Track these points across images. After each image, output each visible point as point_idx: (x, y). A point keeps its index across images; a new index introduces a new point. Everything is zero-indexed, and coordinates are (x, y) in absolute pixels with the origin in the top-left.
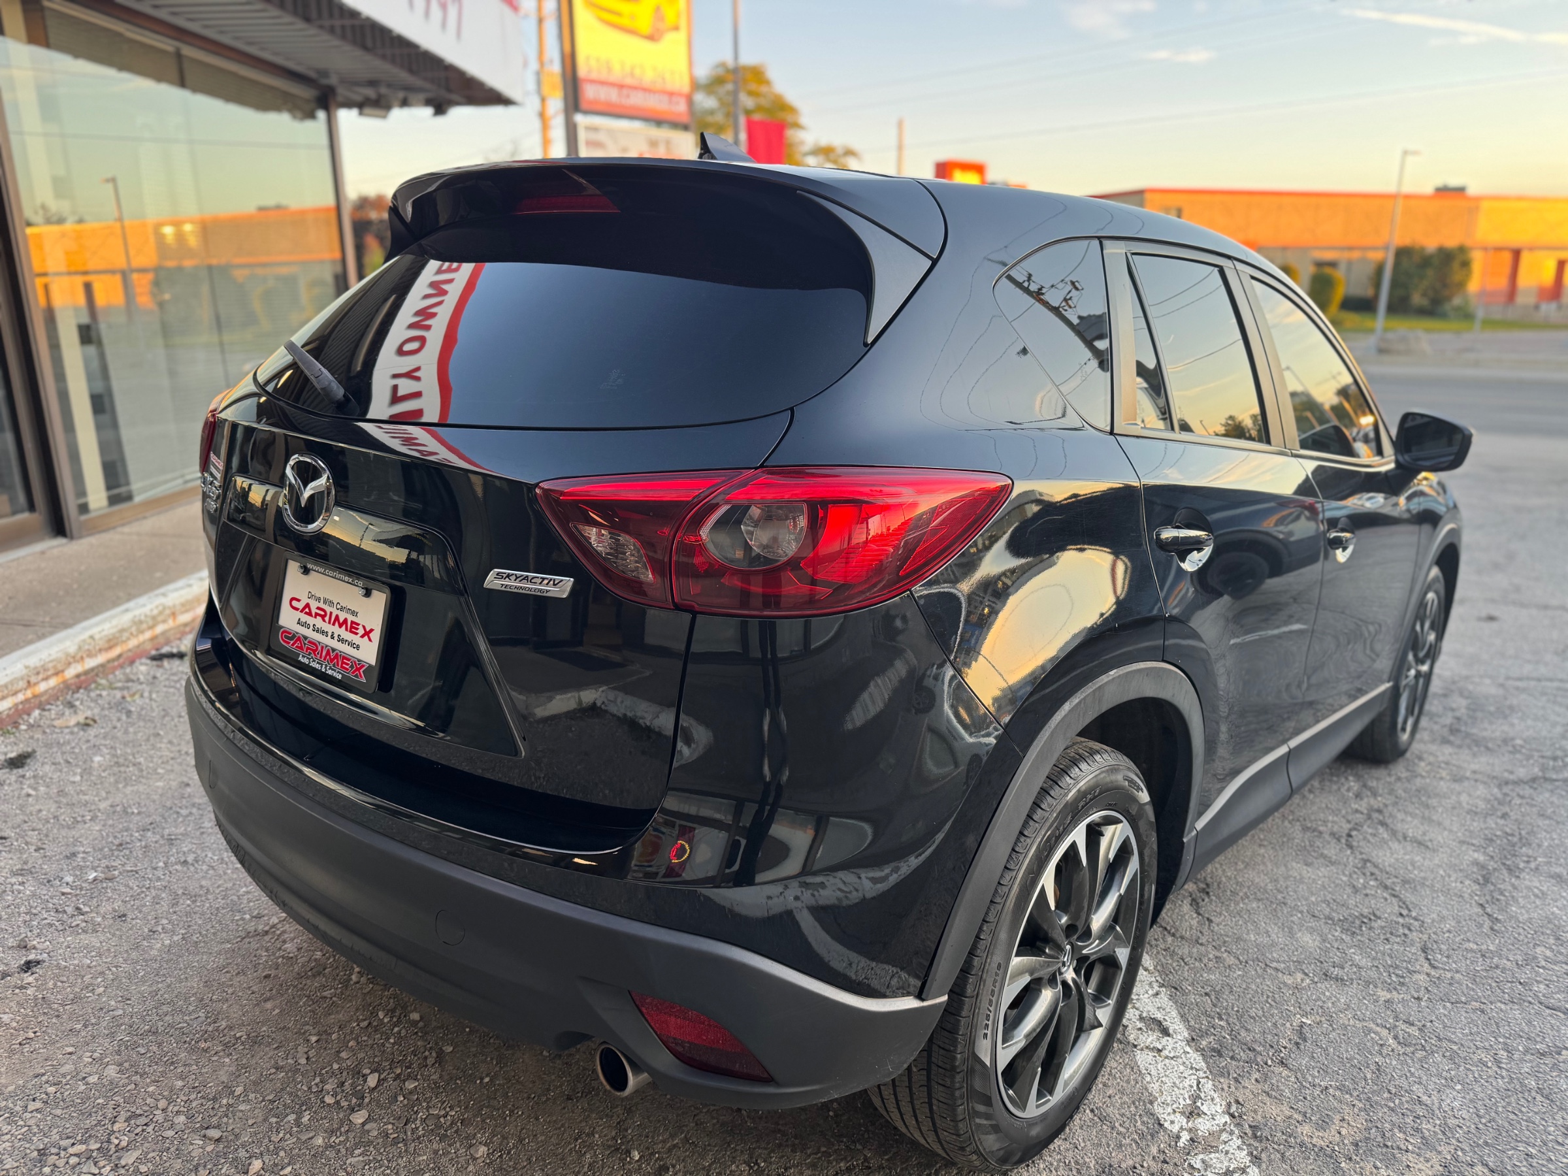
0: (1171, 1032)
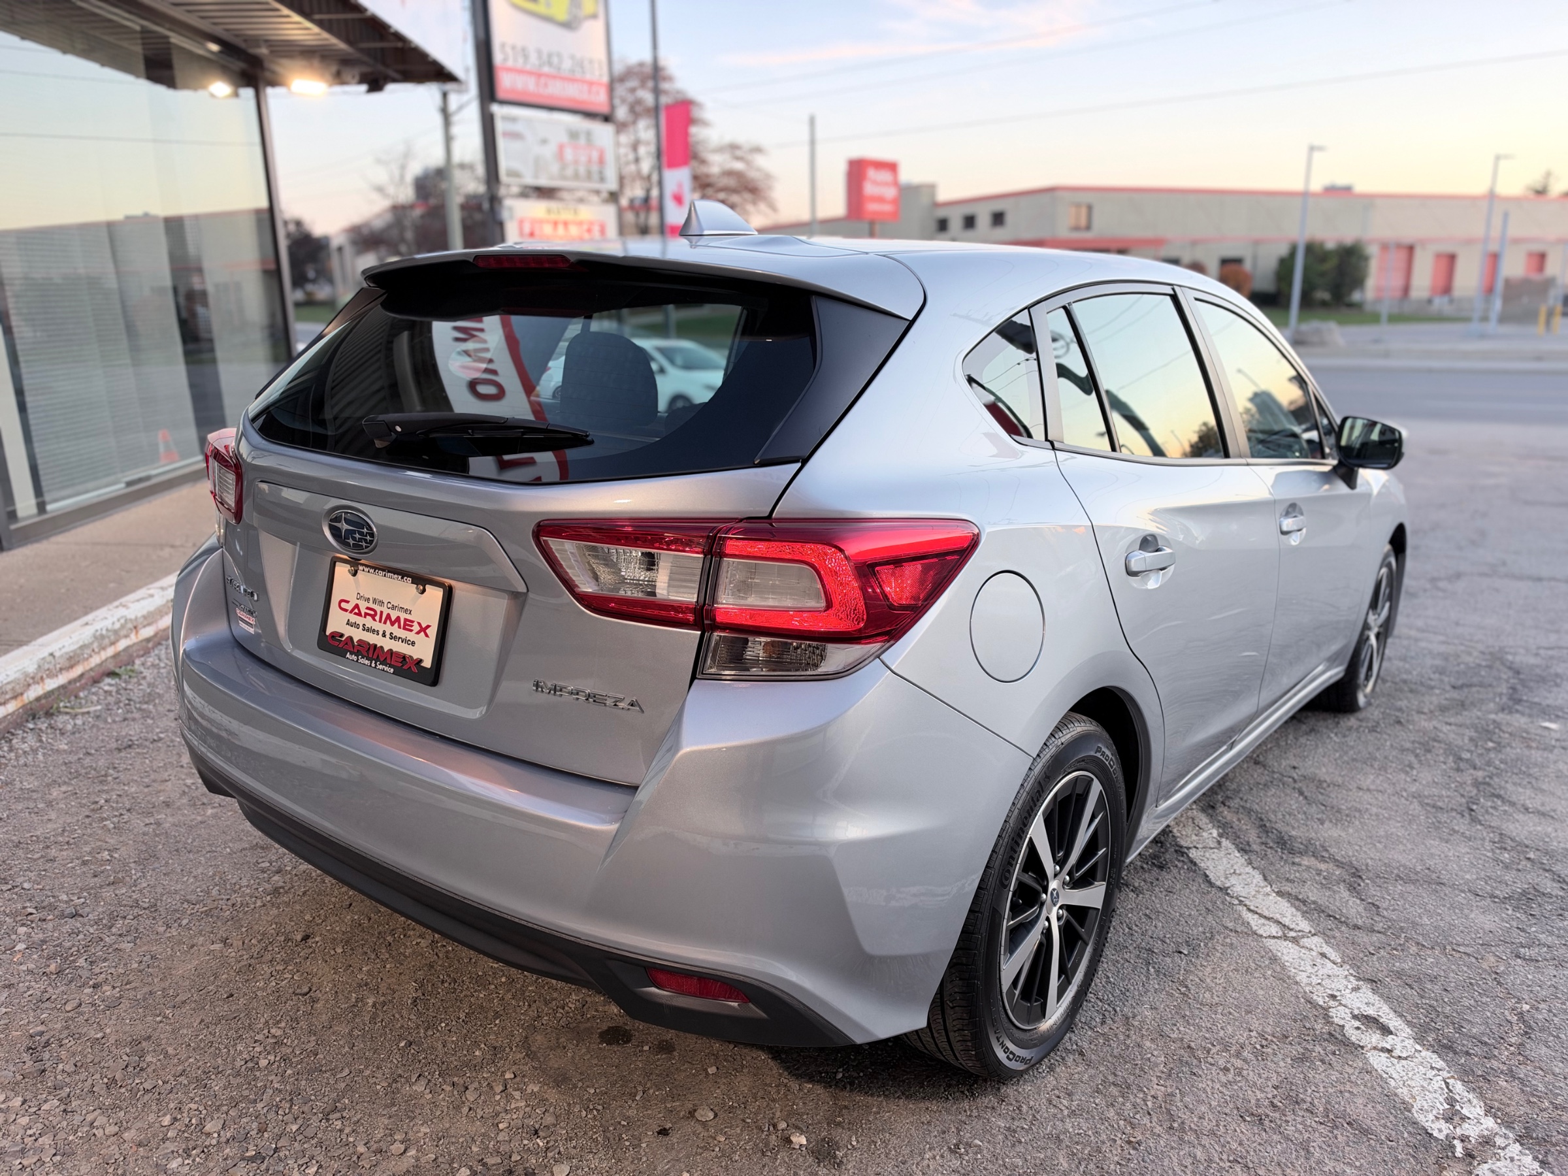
0: (1392, 1029)
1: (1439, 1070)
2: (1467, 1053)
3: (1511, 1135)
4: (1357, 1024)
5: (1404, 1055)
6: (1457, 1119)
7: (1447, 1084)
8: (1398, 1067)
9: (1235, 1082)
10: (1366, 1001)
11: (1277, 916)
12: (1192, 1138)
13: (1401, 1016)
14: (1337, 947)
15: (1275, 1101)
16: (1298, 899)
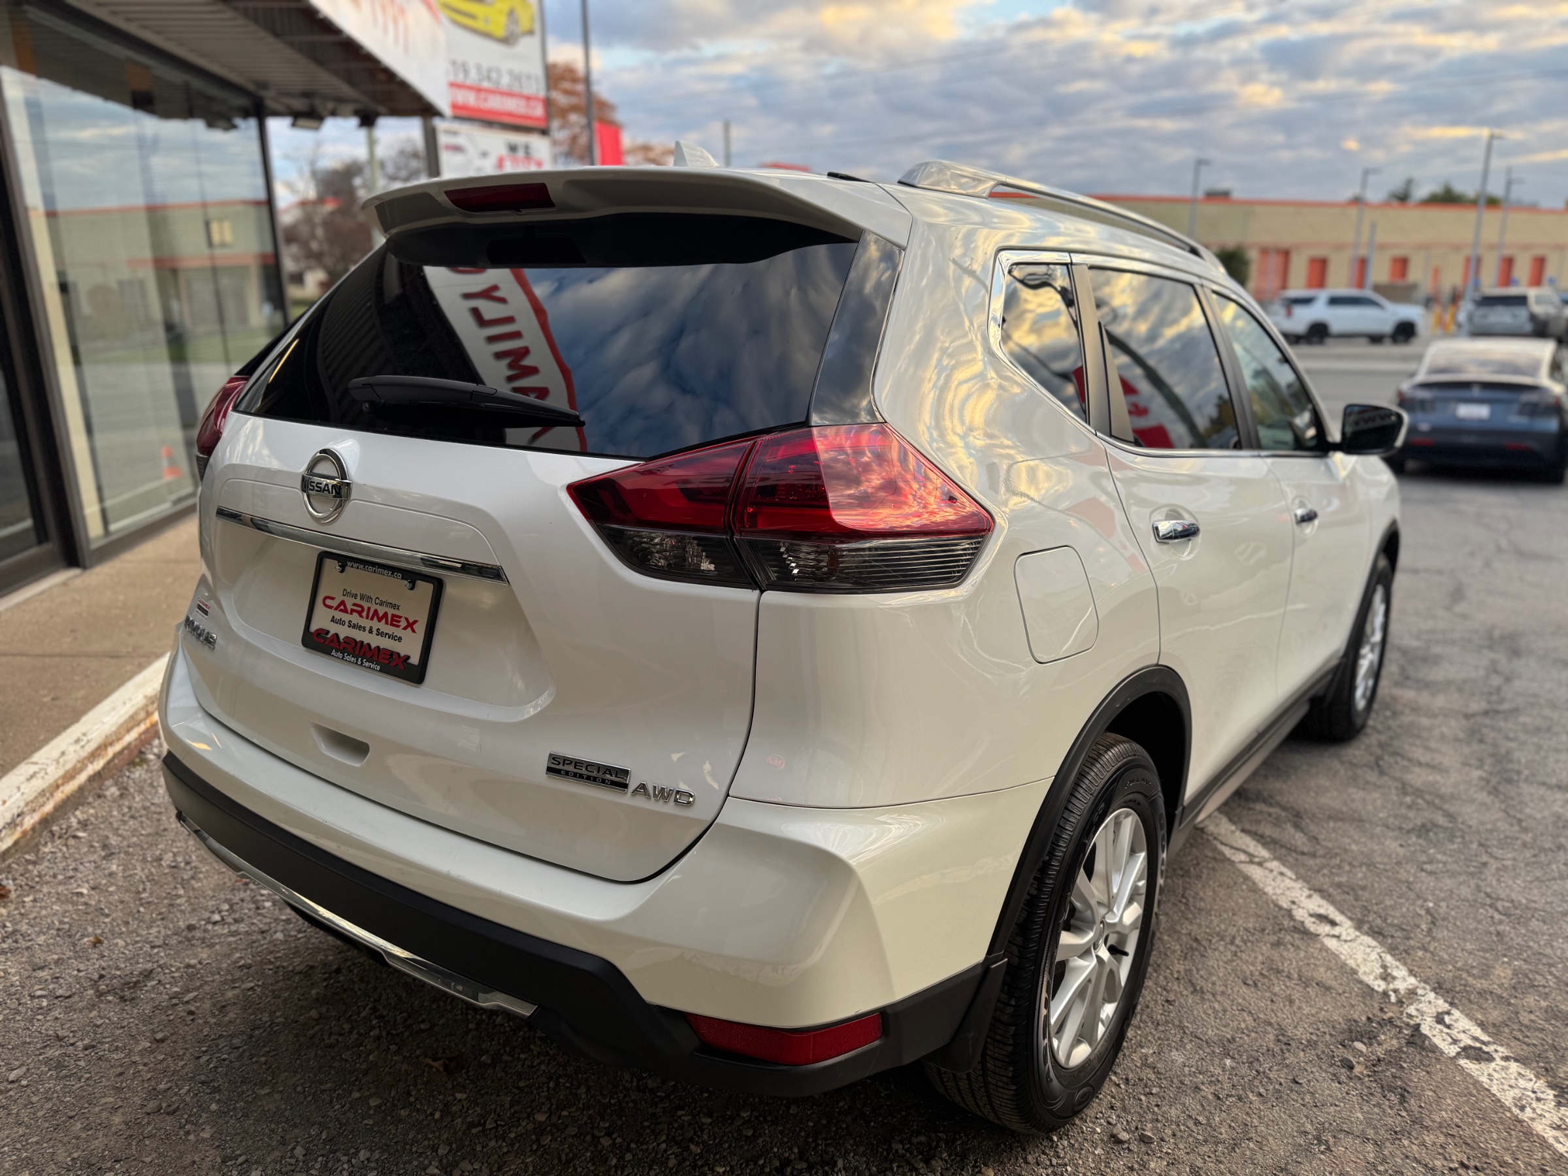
0: (1338, 922)
1: (1374, 947)
2: (1392, 936)
3: (1428, 987)
4: (1313, 920)
5: (1349, 938)
6: (1389, 979)
7: (1381, 957)
8: (1346, 946)
9: (1234, 961)
10: (1318, 904)
11: (1244, 847)
12: (1210, 997)
13: (1342, 912)
14: (1291, 868)
15: (1264, 972)
16: (1256, 834)
